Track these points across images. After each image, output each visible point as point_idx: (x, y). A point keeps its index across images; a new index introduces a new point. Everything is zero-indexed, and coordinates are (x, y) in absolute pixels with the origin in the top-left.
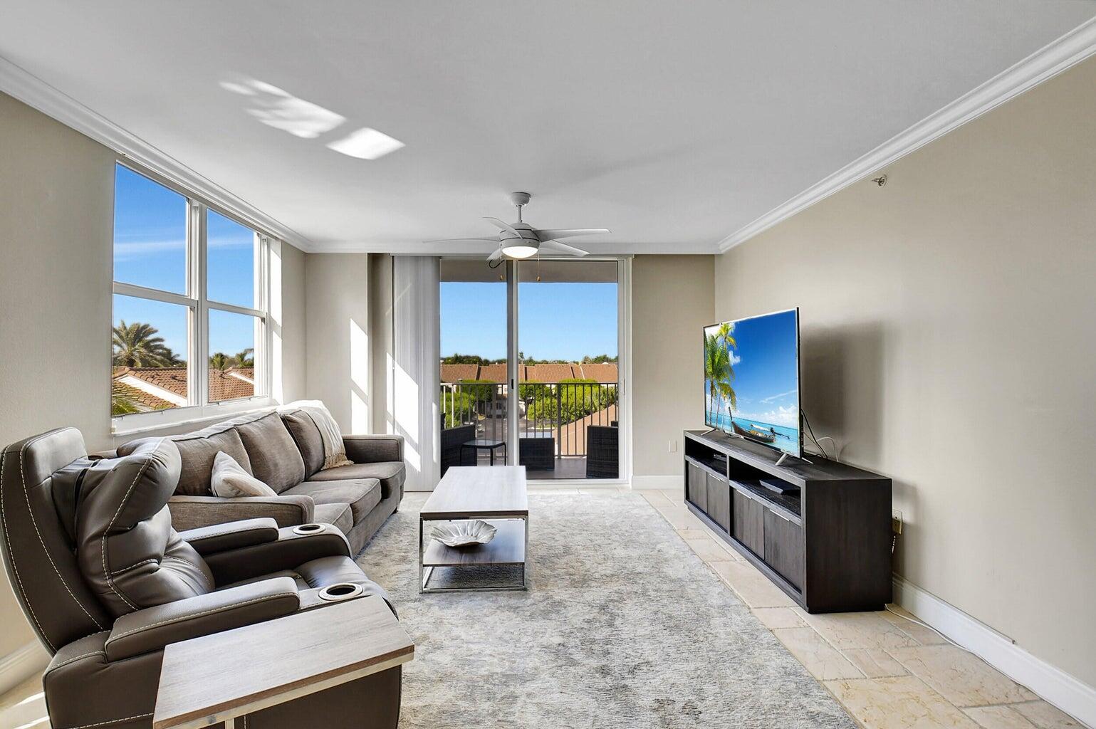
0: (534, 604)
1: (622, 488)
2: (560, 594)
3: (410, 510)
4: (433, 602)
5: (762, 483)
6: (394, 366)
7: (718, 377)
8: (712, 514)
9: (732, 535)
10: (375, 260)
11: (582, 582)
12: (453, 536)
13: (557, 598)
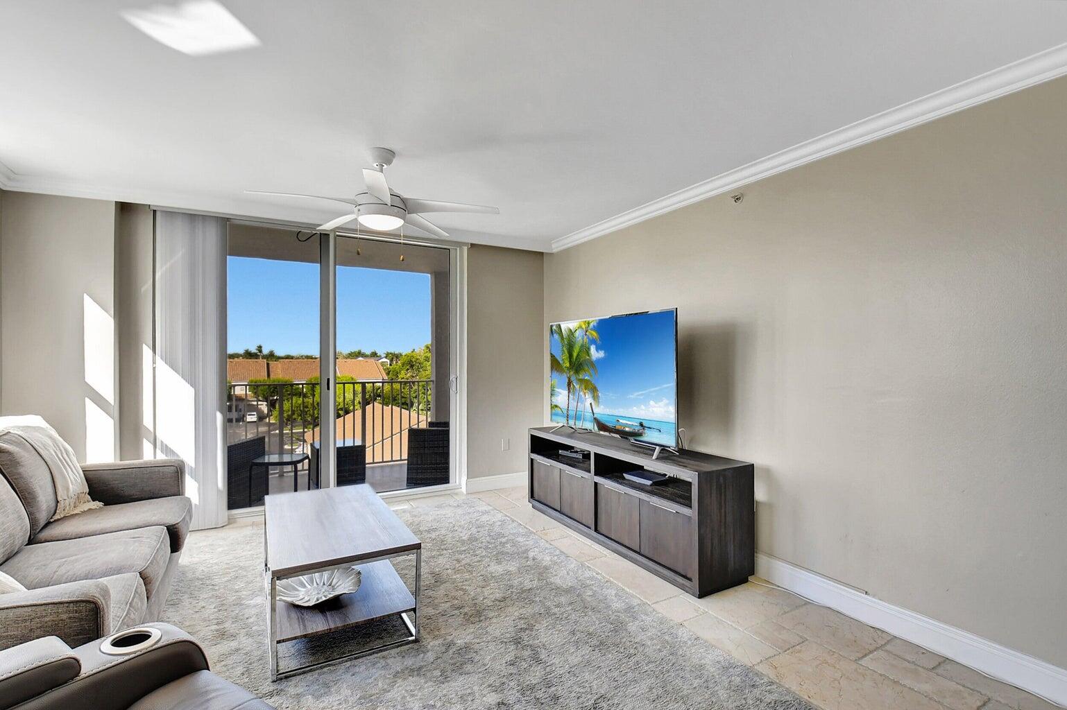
0: (438, 658)
1: (456, 494)
2: (462, 637)
3: (196, 560)
4: (300, 690)
5: (625, 475)
6: (154, 362)
7: (577, 372)
8: (566, 510)
9: (596, 530)
10: (125, 210)
11: (476, 615)
12: (298, 590)
13: (460, 642)
